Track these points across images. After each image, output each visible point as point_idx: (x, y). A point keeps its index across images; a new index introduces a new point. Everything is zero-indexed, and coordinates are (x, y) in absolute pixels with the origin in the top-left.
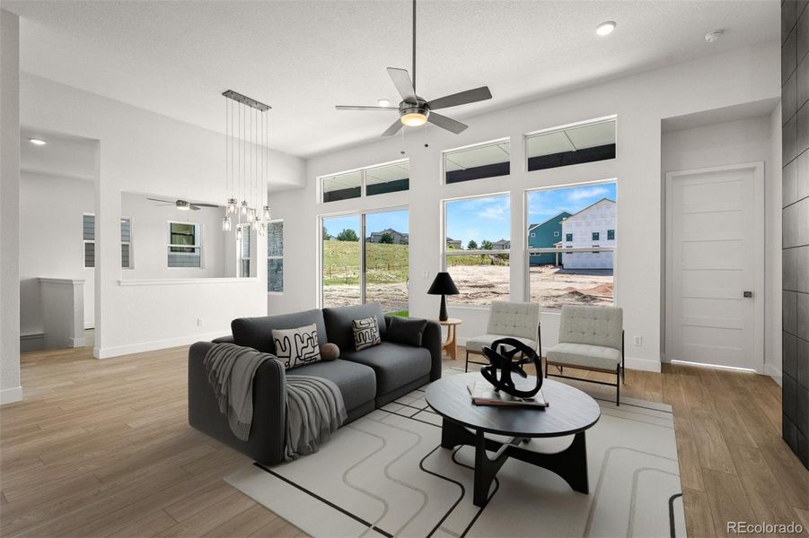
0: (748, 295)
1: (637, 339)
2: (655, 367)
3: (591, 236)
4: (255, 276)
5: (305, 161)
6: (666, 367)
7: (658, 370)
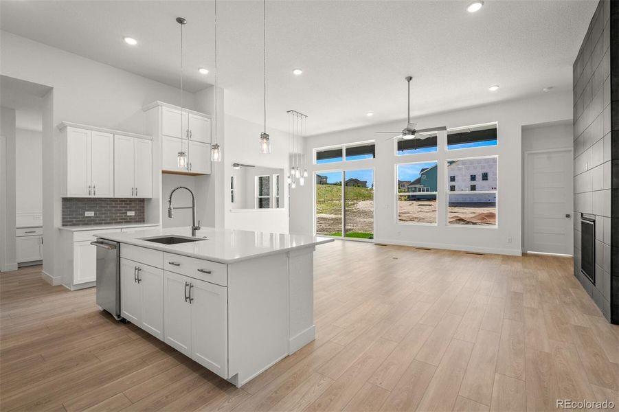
0: (568, 216)
1: (509, 240)
2: (519, 253)
3: (470, 177)
4: (283, 207)
5: (306, 139)
6: (524, 254)
7: (521, 255)
